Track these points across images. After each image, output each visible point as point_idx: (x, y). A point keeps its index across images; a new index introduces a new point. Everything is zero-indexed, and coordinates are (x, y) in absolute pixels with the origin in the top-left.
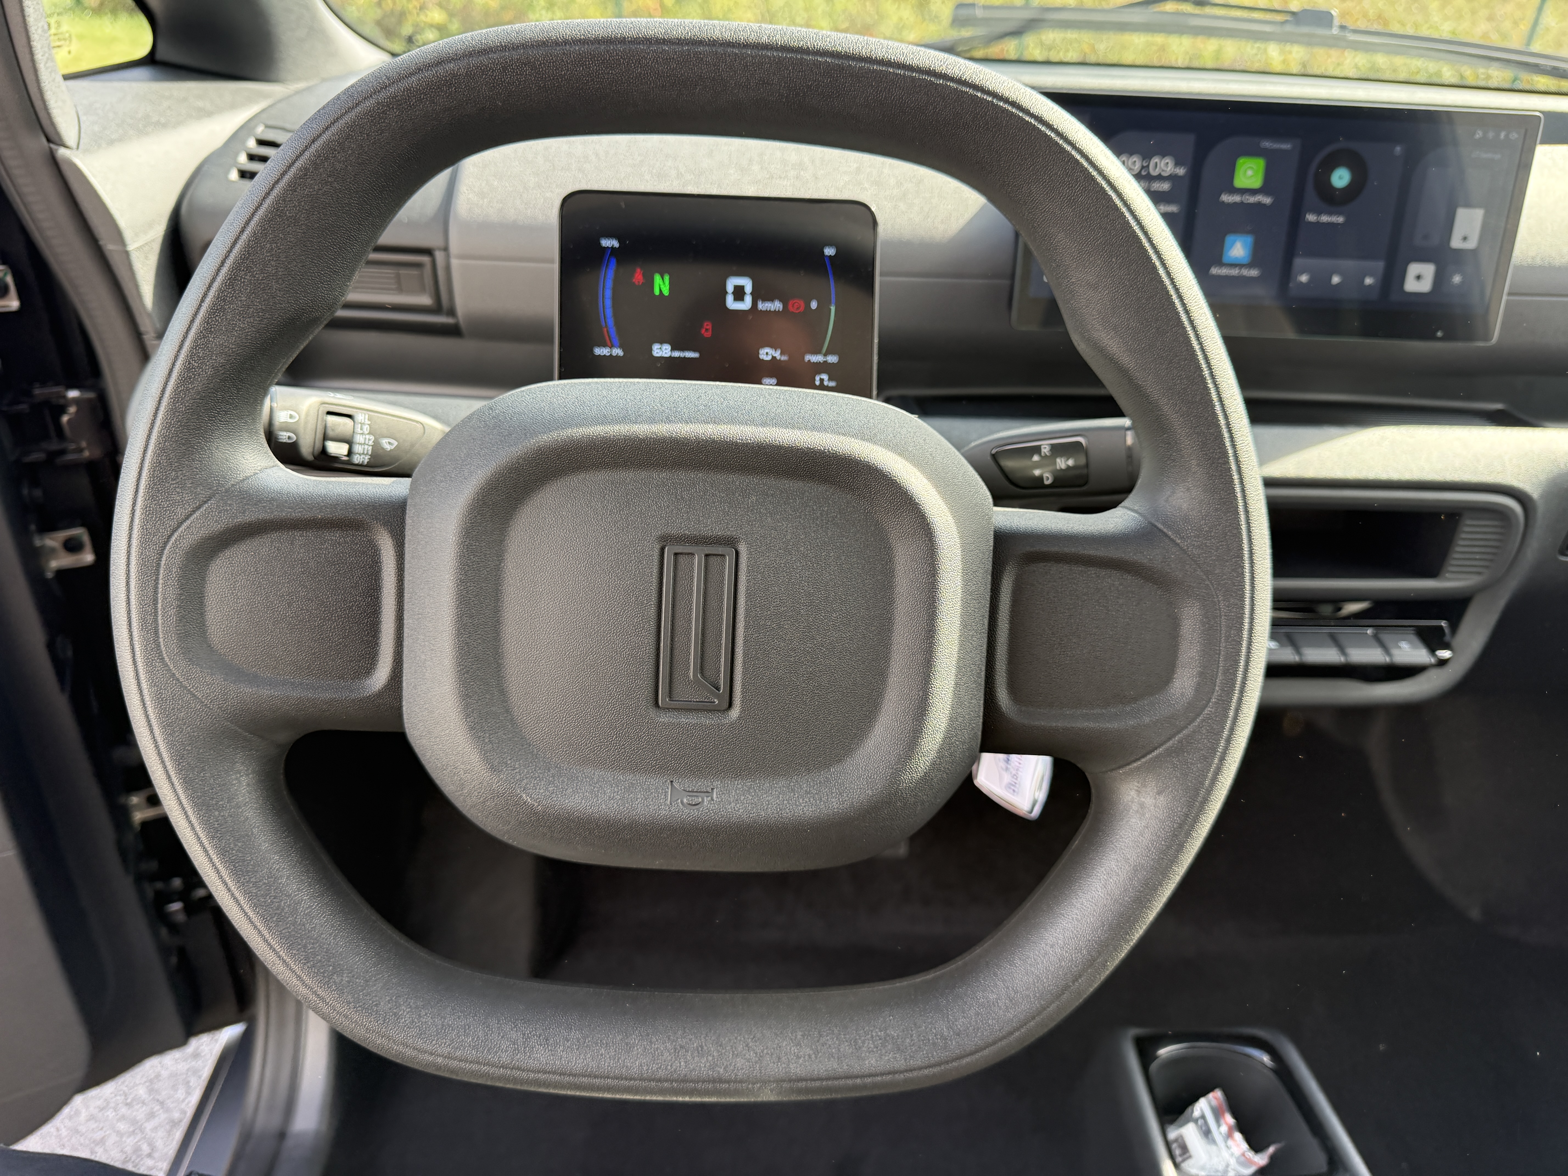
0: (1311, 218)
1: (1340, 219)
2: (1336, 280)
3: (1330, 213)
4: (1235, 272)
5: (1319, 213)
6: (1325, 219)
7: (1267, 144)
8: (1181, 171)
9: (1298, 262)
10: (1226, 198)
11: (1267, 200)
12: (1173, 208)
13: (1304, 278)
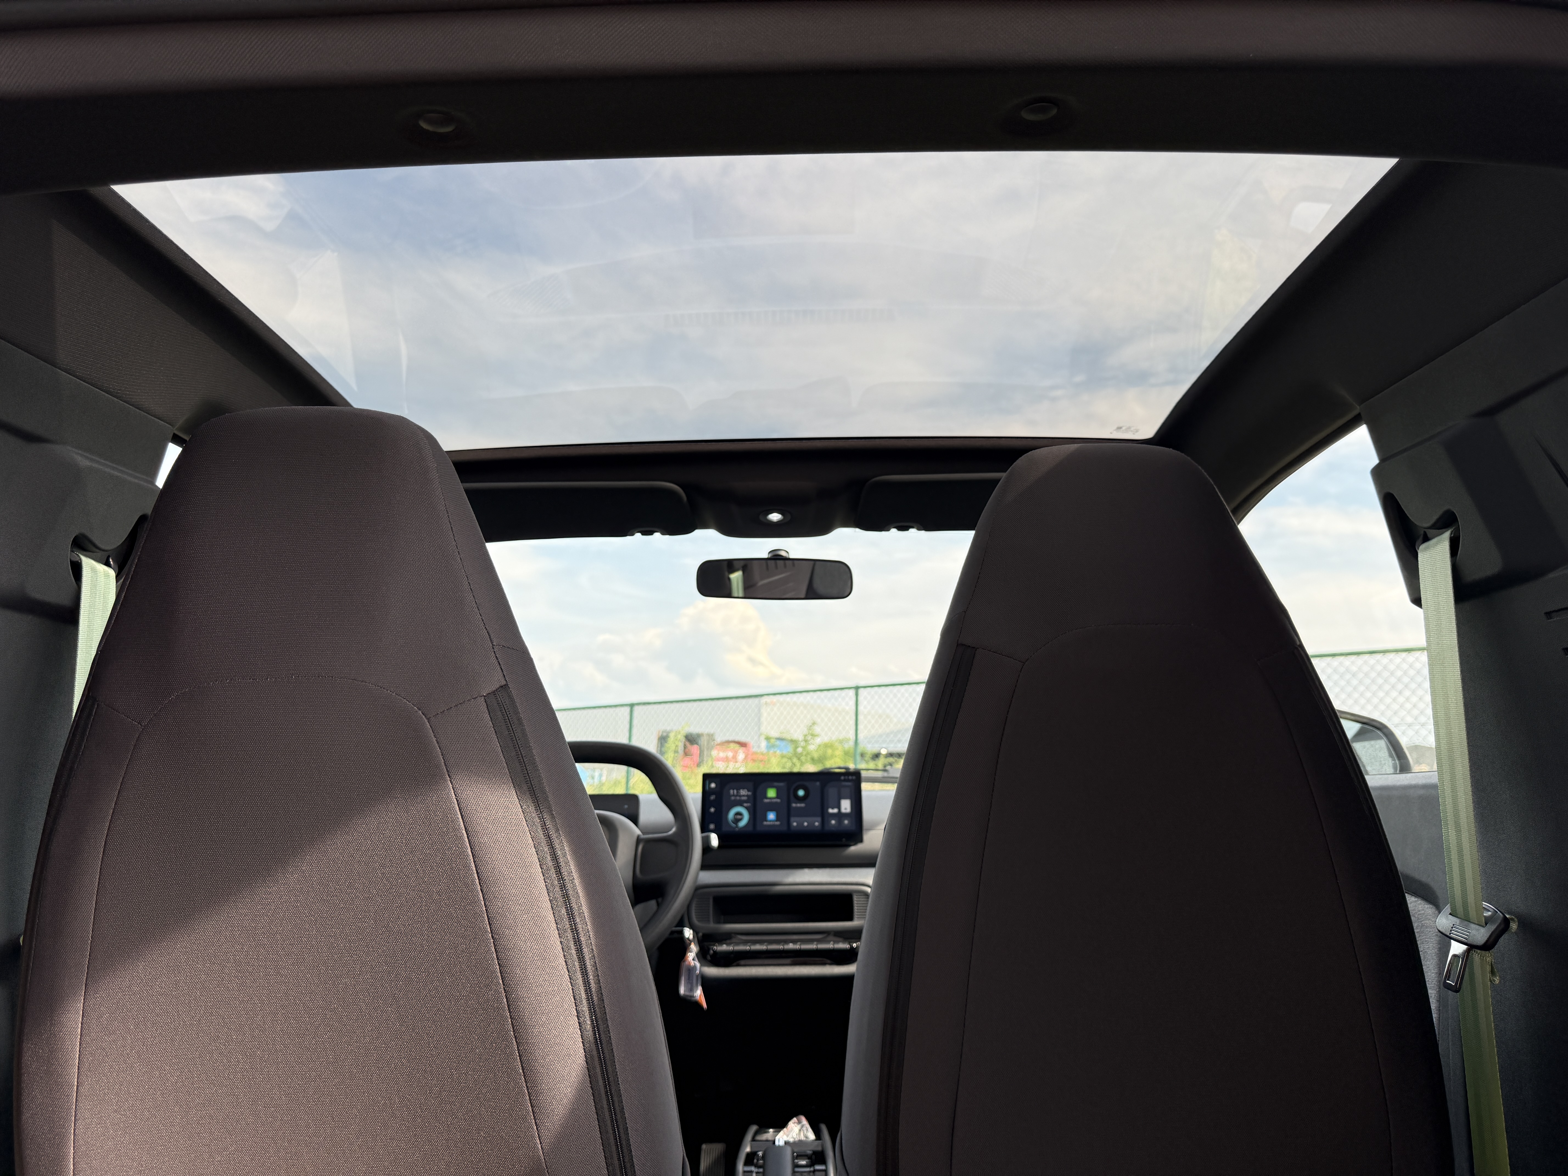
0: (794, 805)
1: (803, 805)
2: (806, 824)
3: (800, 803)
4: (771, 823)
5: (796, 803)
6: (799, 805)
7: (776, 784)
8: (750, 793)
9: (792, 819)
10: (766, 801)
11: (778, 800)
12: (748, 805)
13: (795, 824)
